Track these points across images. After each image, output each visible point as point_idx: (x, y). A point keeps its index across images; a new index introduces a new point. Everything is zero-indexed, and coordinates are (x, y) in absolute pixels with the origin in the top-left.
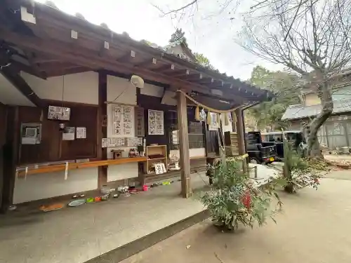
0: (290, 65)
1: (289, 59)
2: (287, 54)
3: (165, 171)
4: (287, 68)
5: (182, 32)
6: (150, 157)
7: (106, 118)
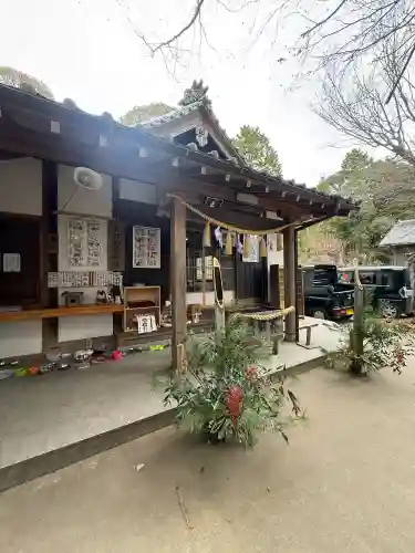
0: (399, 150)
1: (399, 139)
2: (396, 130)
3: (155, 328)
4: (392, 155)
5: (204, 86)
6: (131, 305)
7: (55, 240)
